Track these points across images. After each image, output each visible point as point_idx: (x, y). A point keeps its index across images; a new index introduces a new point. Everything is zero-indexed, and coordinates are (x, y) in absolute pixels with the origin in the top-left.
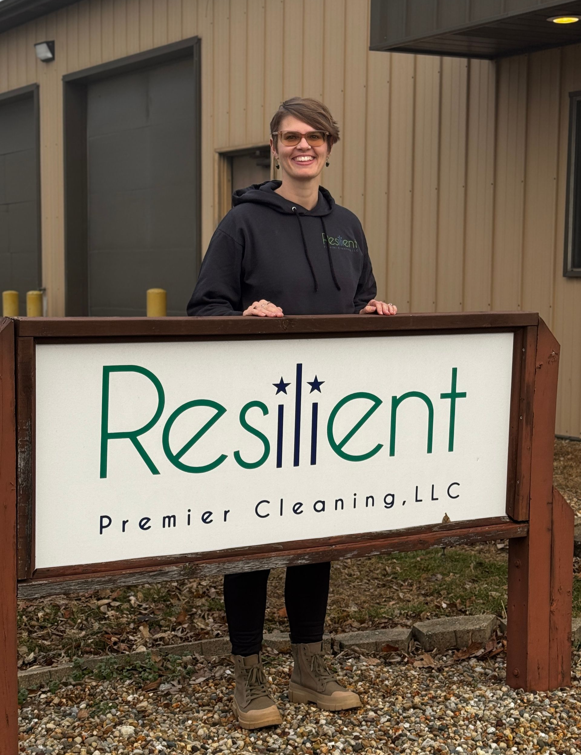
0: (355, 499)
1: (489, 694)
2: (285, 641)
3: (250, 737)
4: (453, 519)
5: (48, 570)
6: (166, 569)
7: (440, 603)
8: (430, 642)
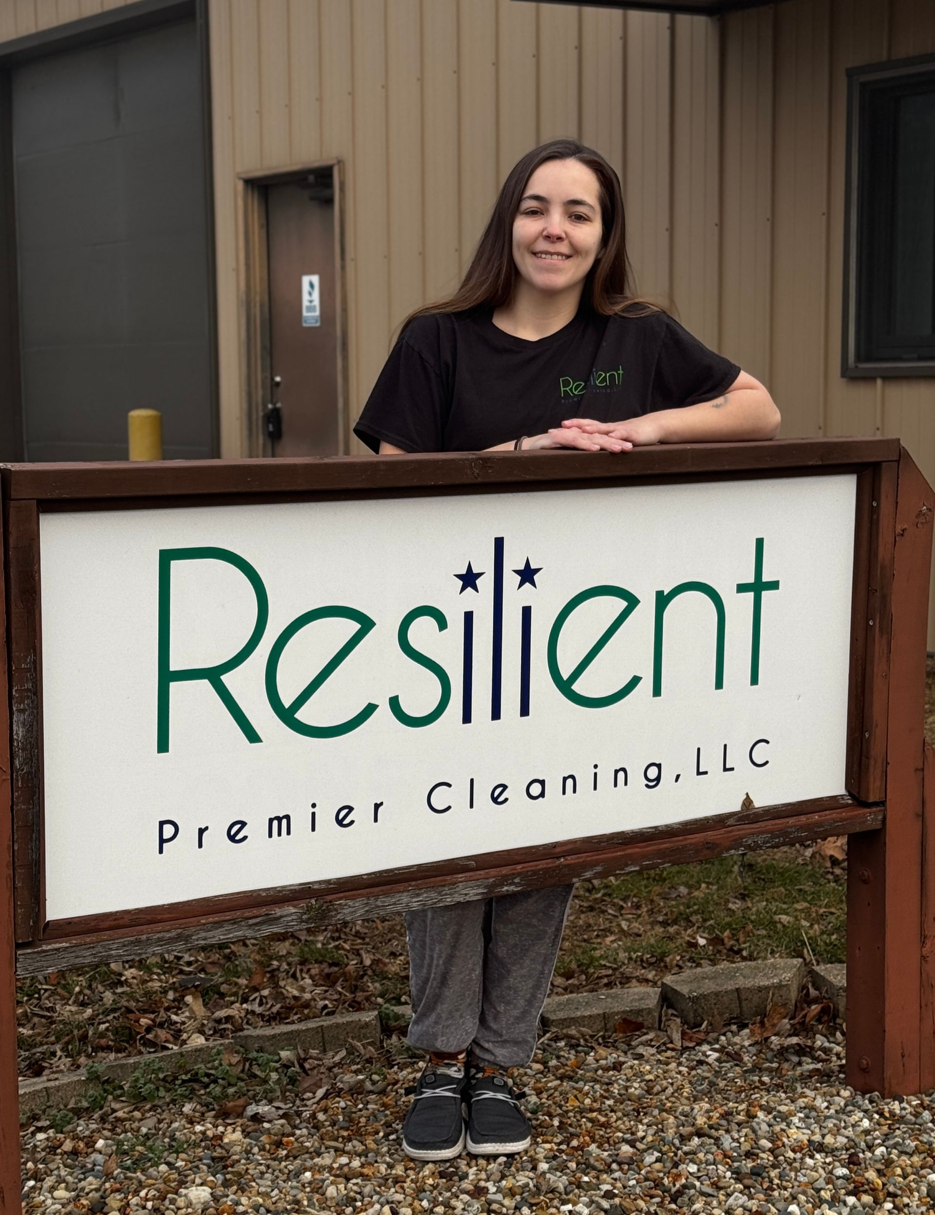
0: (596, 774)
1: (821, 1104)
3: (421, 1200)
4: (759, 802)
5: (69, 922)
6: (278, 911)
7: (694, 938)
8: (696, 1010)
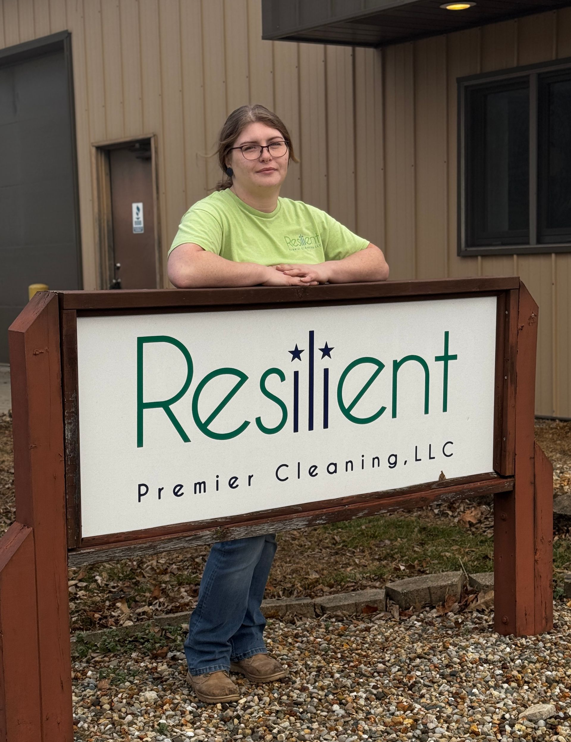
0: (363, 460)
1: (482, 641)
2: (272, 607)
3: (274, 694)
4: (449, 476)
5: (94, 538)
6: (201, 533)
7: (398, 566)
8: (406, 600)
